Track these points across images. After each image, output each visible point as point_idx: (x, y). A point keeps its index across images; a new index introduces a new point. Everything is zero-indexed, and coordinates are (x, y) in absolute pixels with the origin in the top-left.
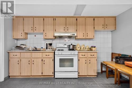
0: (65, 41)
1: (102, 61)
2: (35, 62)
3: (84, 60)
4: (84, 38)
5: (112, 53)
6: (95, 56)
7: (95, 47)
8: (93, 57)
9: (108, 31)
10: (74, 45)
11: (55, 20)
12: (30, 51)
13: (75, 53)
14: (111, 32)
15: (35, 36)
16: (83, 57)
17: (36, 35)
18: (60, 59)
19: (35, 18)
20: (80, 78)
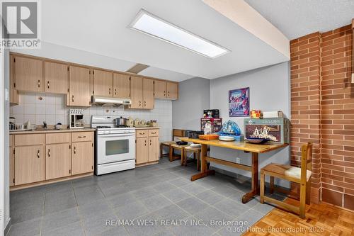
0: (108, 111)
1: (162, 142)
2: (53, 153)
3: (143, 140)
4: (141, 107)
5: (174, 130)
6: (157, 134)
7: (155, 122)
8: (155, 135)
9: (168, 100)
10: (126, 119)
11: (92, 73)
12: (31, 130)
13: (131, 131)
14: (171, 102)
15: (41, 99)
16: (142, 136)
17: (43, 98)
18: (107, 142)
19: (47, 64)
20: (139, 168)
